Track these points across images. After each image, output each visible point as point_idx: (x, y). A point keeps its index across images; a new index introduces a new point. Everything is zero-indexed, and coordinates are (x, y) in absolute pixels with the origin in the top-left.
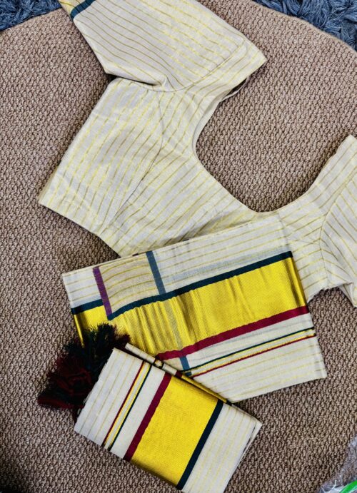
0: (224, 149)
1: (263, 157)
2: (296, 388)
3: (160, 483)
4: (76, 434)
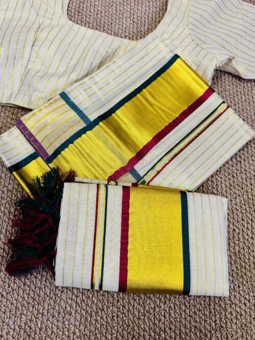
3: (165, 301)
4: (60, 292)
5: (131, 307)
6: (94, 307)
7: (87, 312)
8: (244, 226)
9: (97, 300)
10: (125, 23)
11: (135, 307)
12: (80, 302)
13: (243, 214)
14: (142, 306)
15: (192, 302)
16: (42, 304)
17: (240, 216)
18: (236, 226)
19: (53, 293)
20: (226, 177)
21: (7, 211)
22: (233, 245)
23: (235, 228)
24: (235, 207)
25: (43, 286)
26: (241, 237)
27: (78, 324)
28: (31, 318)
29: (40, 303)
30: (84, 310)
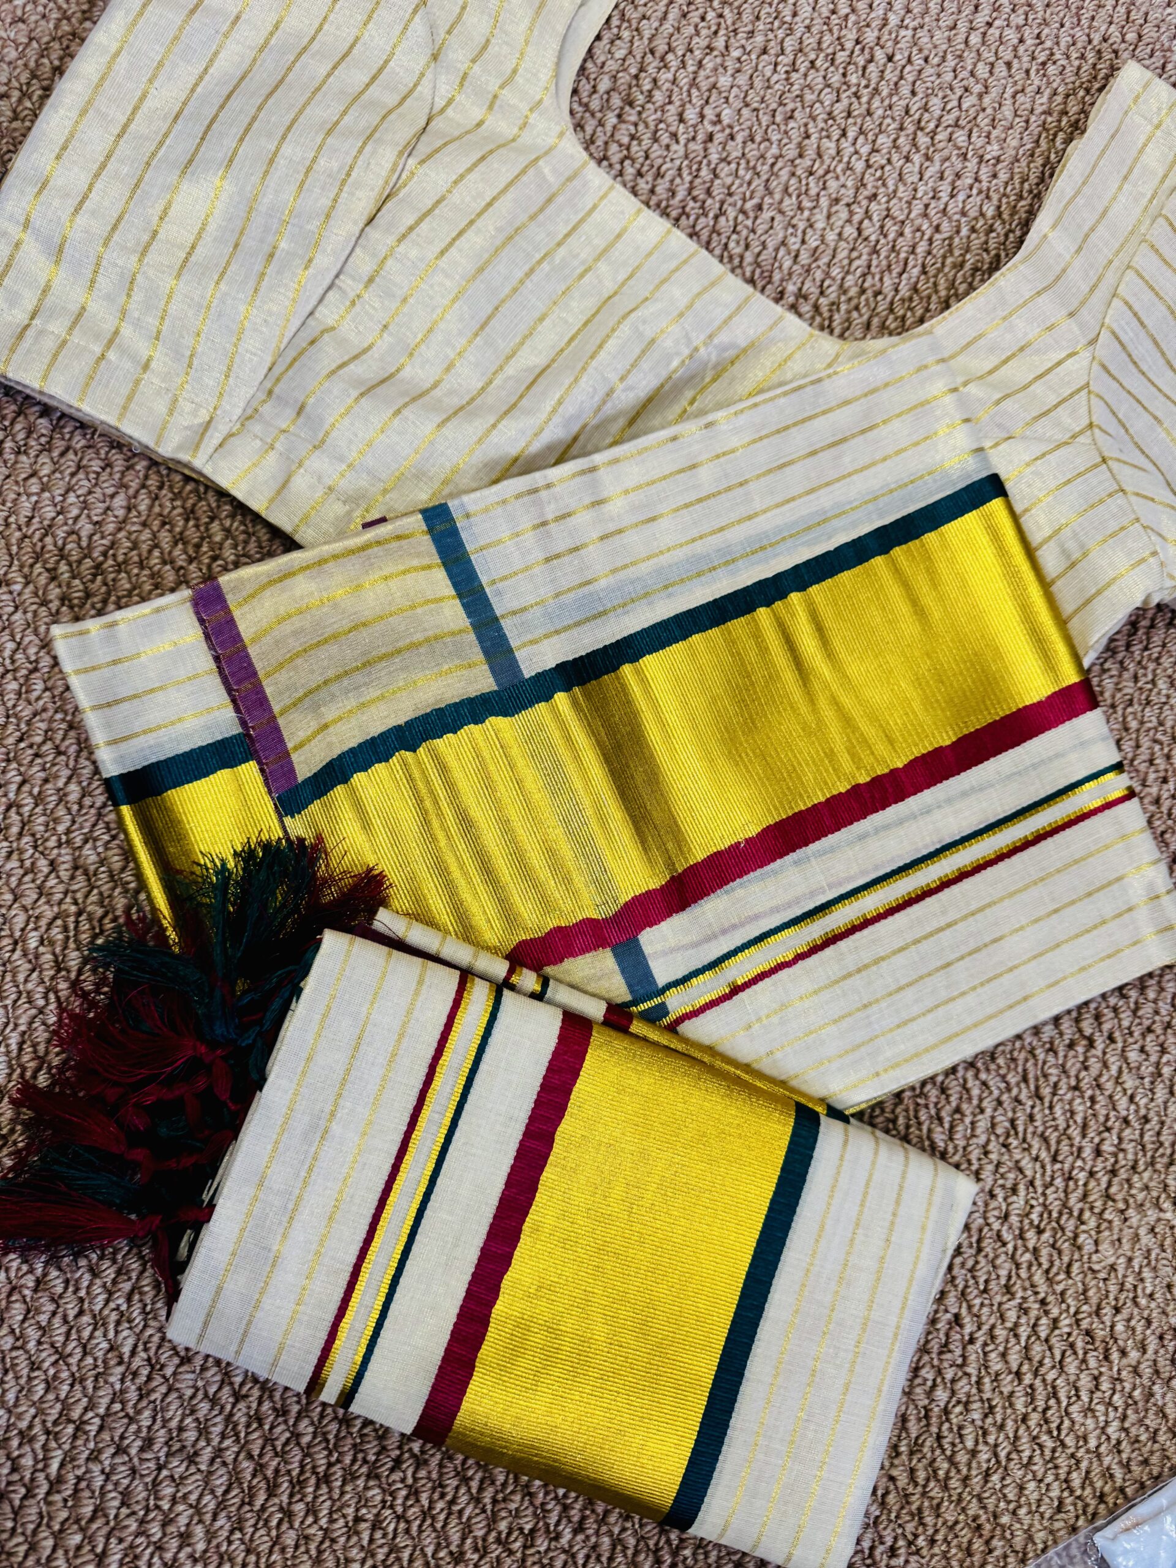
0: (681, 120)
1: (830, 146)
2: (1077, 1021)
3: (583, 1518)
4: (176, 1360)
5: (440, 1505)
6: (296, 1455)
7: (259, 1469)
8: (1002, 1318)
9: (315, 1435)
10: (820, 225)
11: (456, 1508)
12: (243, 1420)
13: (1018, 1266)
14: (484, 1511)
15: (687, 1552)
16: (89, 1384)
17: (1003, 1273)
18: (970, 1307)
19: (144, 1355)
20: (1009, 1089)
21: (49, 957)
22: (930, 1376)
23: (964, 1311)
24: (996, 1226)
25: (114, 1316)
26: (973, 1357)
27: (212, 1506)
28: (31, 1427)
29: (82, 1380)
30: (250, 1457)
